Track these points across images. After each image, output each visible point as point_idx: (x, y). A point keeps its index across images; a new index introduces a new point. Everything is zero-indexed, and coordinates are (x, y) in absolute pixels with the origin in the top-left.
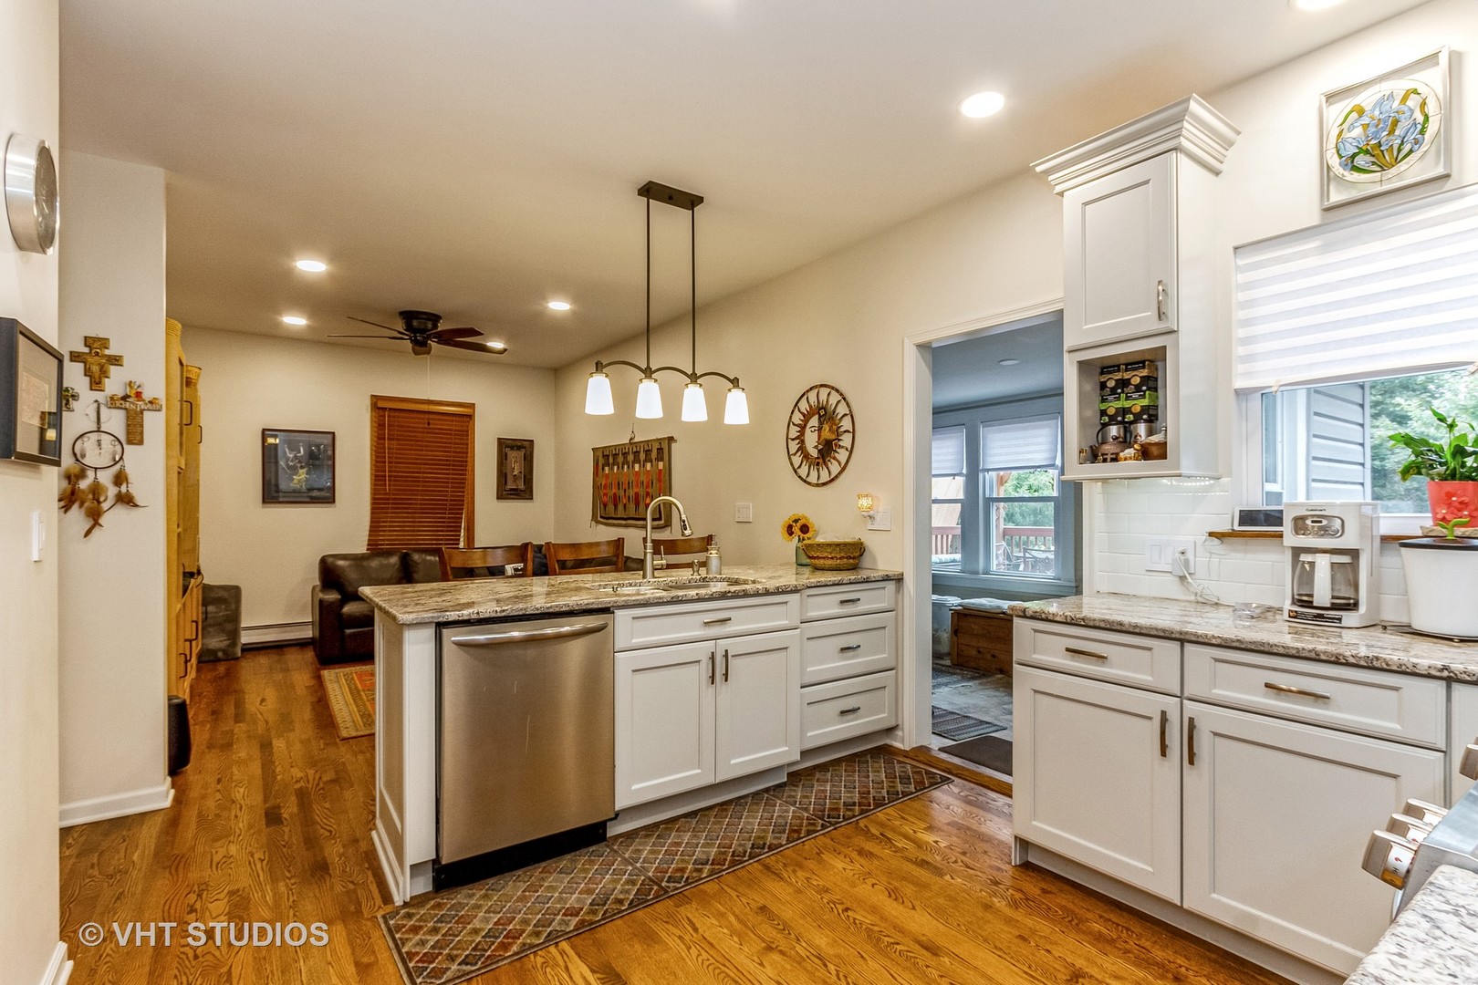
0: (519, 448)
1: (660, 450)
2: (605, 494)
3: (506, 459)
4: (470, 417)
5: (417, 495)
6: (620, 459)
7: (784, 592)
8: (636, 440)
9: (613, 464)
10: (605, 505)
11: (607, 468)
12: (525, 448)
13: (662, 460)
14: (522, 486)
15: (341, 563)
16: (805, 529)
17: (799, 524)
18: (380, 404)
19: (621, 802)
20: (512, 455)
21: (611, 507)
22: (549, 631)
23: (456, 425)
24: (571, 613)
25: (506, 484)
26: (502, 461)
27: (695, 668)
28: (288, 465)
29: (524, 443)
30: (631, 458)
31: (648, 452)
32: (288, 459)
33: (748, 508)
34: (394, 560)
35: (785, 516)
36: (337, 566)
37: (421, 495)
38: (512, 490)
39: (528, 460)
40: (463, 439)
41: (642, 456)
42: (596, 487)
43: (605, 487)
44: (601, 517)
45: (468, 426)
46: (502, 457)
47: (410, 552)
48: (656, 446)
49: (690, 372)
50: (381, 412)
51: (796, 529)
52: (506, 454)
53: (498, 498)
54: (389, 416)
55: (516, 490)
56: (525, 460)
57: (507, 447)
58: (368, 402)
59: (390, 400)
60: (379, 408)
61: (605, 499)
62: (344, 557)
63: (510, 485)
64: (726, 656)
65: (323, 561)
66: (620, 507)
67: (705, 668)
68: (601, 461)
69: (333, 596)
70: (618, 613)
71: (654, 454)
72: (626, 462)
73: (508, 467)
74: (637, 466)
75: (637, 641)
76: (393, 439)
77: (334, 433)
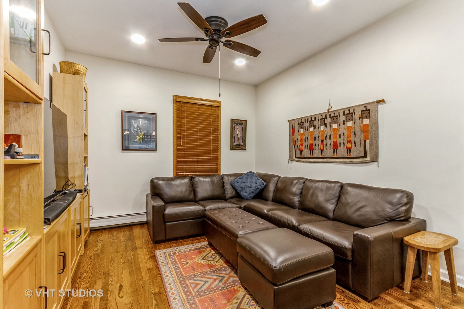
0: (240, 124)
3: (235, 130)
4: (219, 107)
5: (197, 147)
8: (332, 109)
12: (243, 124)
14: (241, 144)
15: (160, 182)
18: (178, 100)
20: (237, 127)
23: (213, 112)
25: (234, 142)
26: (233, 131)
28: (134, 130)
29: (243, 122)
32: (134, 127)
34: (186, 180)
36: (159, 184)
37: (199, 147)
38: (237, 145)
39: (244, 130)
40: (216, 119)
41: (342, 118)
44: (296, 157)
45: (218, 112)
46: (233, 129)
47: (193, 176)
50: (178, 104)
52: (235, 127)
53: (231, 149)
54: (182, 106)
55: (239, 145)
56: (243, 130)
57: (235, 123)
58: (171, 99)
59: (182, 98)
60: (177, 102)
62: (163, 179)
63: (237, 143)
65: (152, 181)
66: (317, 151)
69: (159, 203)
73: (236, 133)
76: (184, 118)
77: (156, 114)
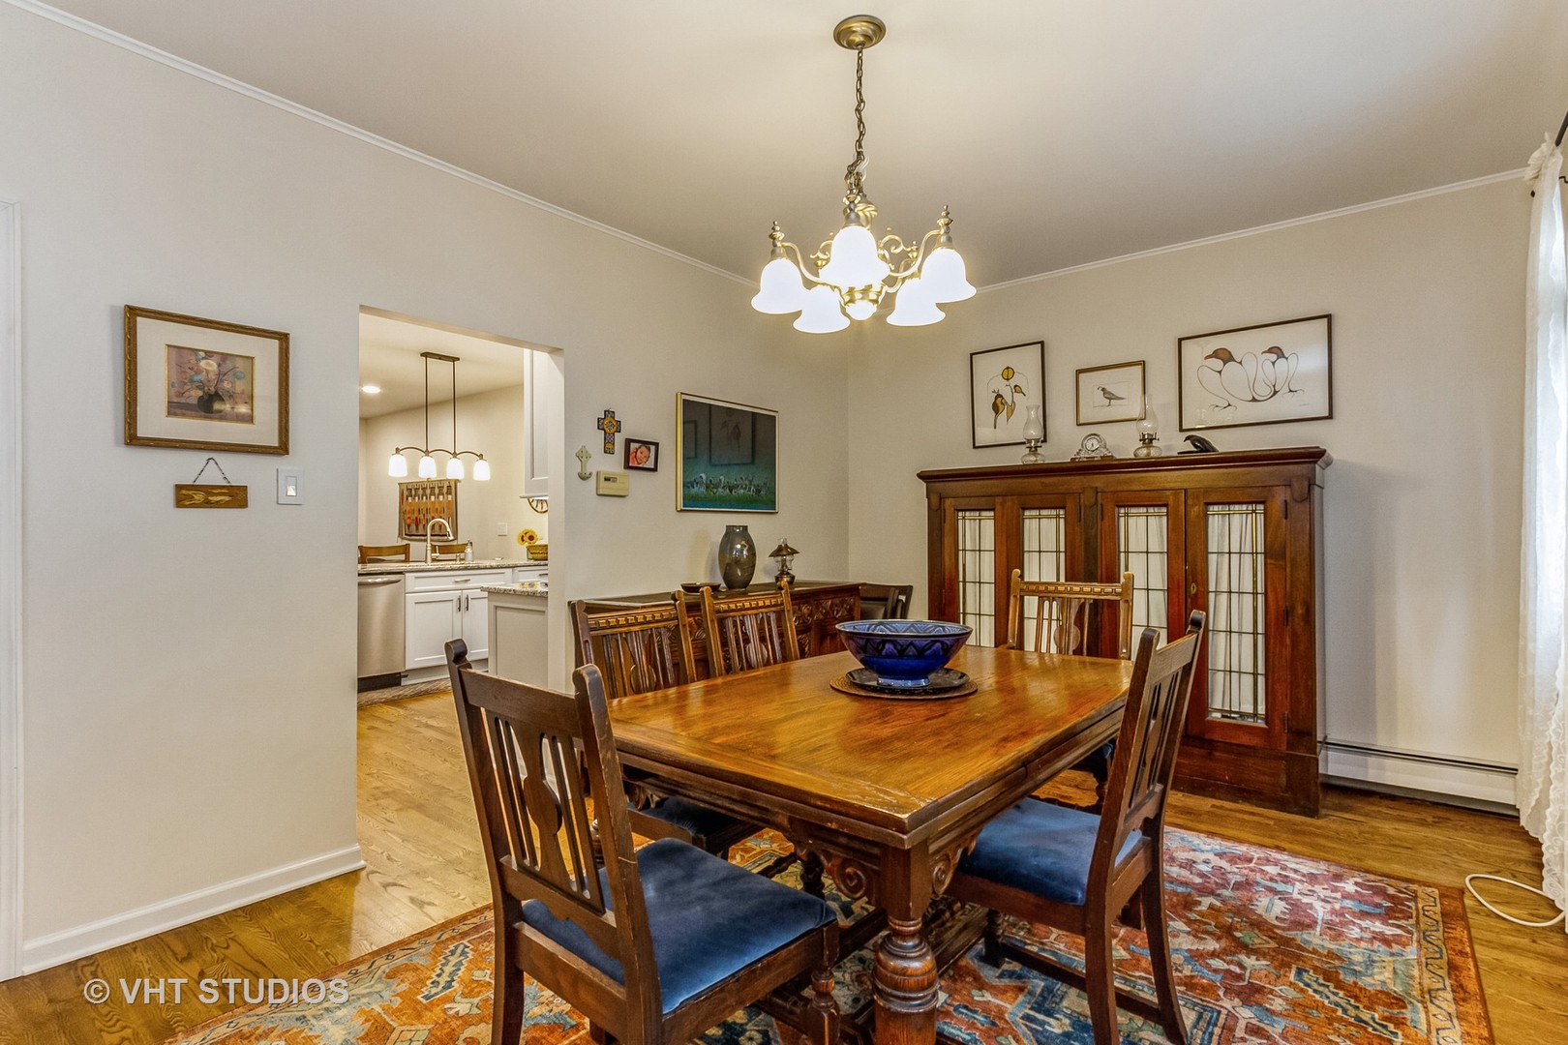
1: (449, 487)
2: (409, 518)
6: (420, 492)
7: (502, 568)
9: (415, 496)
10: (409, 526)
11: (410, 498)
13: (450, 494)
16: (531, 538)
17: (528, 535)
19: (409, 666)
21: (413, 526)
22: (370, 581)
24: (382, 574)
27: (450, 603)
30: (428, 491)
31: (441, 488)
33: (504, 526)
35: (520, 531)
41: (437, 491)
42: (402, 512)
43: (409, 512)
44: (406, 534)
48: (446, 484)
49: (452, 452)
51: (525, 538)
61: (408, 521)
64: (467, 599)
66: (421, 527)
67: (455, 604)
68: (406, 493)
70: (407, 574)
71: (445, 490)
72: (424, 494)
74: (433, 498)
75: (417, 589)
